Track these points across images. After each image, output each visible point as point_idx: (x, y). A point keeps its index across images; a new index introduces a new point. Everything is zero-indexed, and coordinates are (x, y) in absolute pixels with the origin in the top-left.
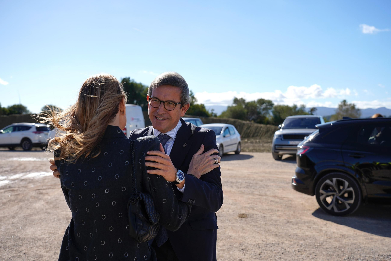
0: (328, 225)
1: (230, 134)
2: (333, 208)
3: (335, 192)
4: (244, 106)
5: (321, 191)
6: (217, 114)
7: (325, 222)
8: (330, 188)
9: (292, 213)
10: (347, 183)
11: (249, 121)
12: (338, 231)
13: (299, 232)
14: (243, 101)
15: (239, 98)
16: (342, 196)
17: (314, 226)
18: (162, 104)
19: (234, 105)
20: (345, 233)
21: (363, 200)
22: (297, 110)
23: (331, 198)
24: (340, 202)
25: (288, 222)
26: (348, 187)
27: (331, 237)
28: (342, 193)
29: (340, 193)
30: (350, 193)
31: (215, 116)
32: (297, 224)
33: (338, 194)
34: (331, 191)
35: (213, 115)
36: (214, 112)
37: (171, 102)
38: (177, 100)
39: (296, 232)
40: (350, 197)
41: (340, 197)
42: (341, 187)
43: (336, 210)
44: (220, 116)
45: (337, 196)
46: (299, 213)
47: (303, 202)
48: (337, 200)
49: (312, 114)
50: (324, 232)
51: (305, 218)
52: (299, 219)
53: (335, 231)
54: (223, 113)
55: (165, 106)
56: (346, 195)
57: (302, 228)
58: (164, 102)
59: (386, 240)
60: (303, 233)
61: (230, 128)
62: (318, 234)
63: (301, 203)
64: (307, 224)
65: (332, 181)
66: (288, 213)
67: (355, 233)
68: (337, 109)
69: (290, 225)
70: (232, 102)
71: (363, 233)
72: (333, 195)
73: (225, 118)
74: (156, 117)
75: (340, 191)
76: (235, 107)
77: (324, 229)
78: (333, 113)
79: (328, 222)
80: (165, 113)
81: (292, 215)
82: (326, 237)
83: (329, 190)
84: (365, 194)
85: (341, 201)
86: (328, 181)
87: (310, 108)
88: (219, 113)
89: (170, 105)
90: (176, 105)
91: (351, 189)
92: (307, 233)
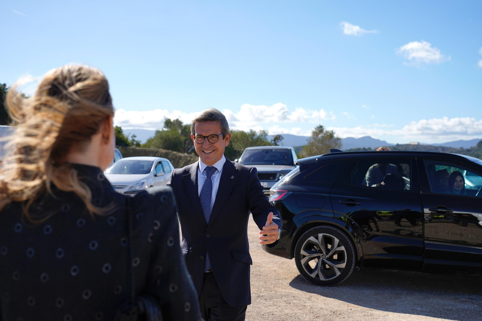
0: (313, 299)
1: (164, 171)
2: (317, 275)
3: (322, 252)
4: (180, 131)
5: (303, 252)
6: (140, 142)
7: (308, 295)
8: (314, 248)
9: (262, 283)
10: (337, 241)
11: (188, 153)
12: (327, 307)
13: (275, 310)
14: (178, 123)
15: (173, 119)
16: (331, 259)
17: (295, 301)
18: (206, 139)
19: (165, 129)
20: (336, 309)
21: (358, 263)
22: (255, 137)
23: (315, 261)
24: (327, 267)
25: (259, 296)
26: (339, 246)
27: (318, 315)
28: (330, 254)
29: (327, 254)
30: (341, 255)
31: (138, 145)
32: (271, 298)
33: (324, 256)
34: (316, 252)
35: (135, 143)
36: (136, 139)
37: (213, 136)
38: (219, 132)
39: (271, 309)
40: (341, 259)
41: (328, 259)
42: (329, 246)
43: (322, 278)
44: (145, 146)
45: (324, 259)
46: (272, 284)
47: (276, 268)
48: (324, 263)
49: (276, 145)
50: (308, 308)
51: (280, 290)
52: (273, 292)
53: (323, 306)
54: (150, 141)
55: (210, 140)
56: (335, 257)
57: (279, 304)
58: (207, 137)
59: (390, 316)
60: (281, 312)
61: (163, 163)
62: (301, 311)
63: (273, 269)
64: (285, 299)
65: (317, 238)
66: (257, 284)
67: (350, 308)
68: (310, 138)
69: (262, 301)
70: (163, 125)
71: (360, 308)
72: (319, 258)
73: (152, 148)
74: (203, 151)
75: (328, 251)
76: (168, 131)
77: (308, 304)
78: (305, 143)
79: (312, 294)
80: (210, 146)
81: (262, 286)
82: (312, 315)
83: (313, 250)
84: (360, 254)
85: (329, 265)
86: (312, 239)
87: (273, 136)
88: (143, 140)
89: (213, 138)
90: (218, 137)
91: (343, 248)
92: (287, 311)
